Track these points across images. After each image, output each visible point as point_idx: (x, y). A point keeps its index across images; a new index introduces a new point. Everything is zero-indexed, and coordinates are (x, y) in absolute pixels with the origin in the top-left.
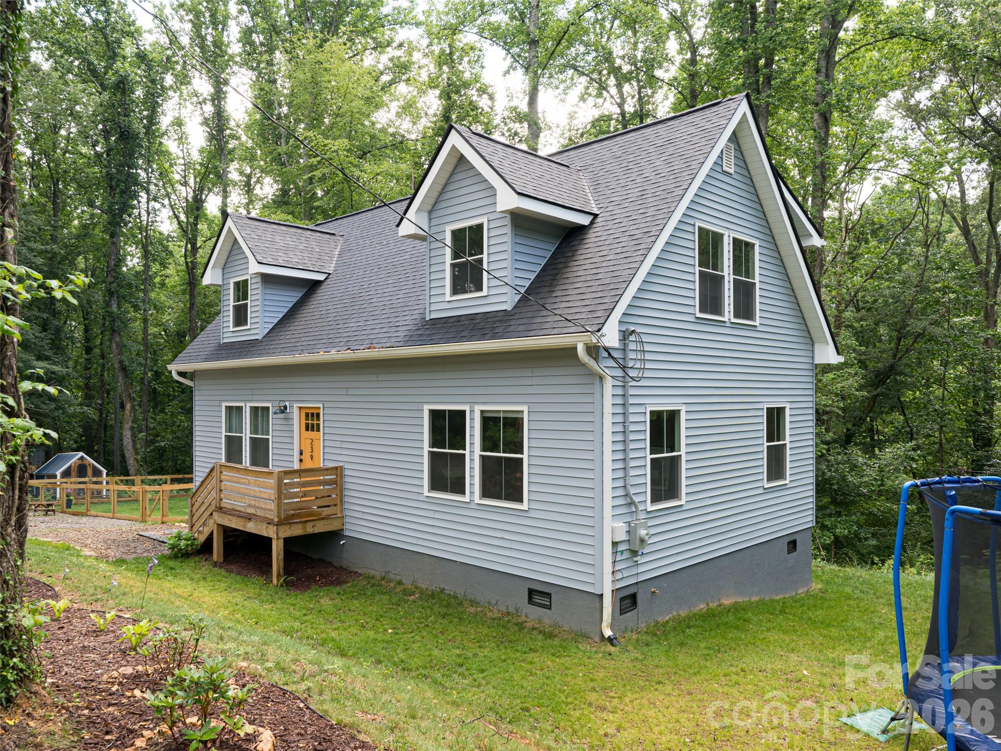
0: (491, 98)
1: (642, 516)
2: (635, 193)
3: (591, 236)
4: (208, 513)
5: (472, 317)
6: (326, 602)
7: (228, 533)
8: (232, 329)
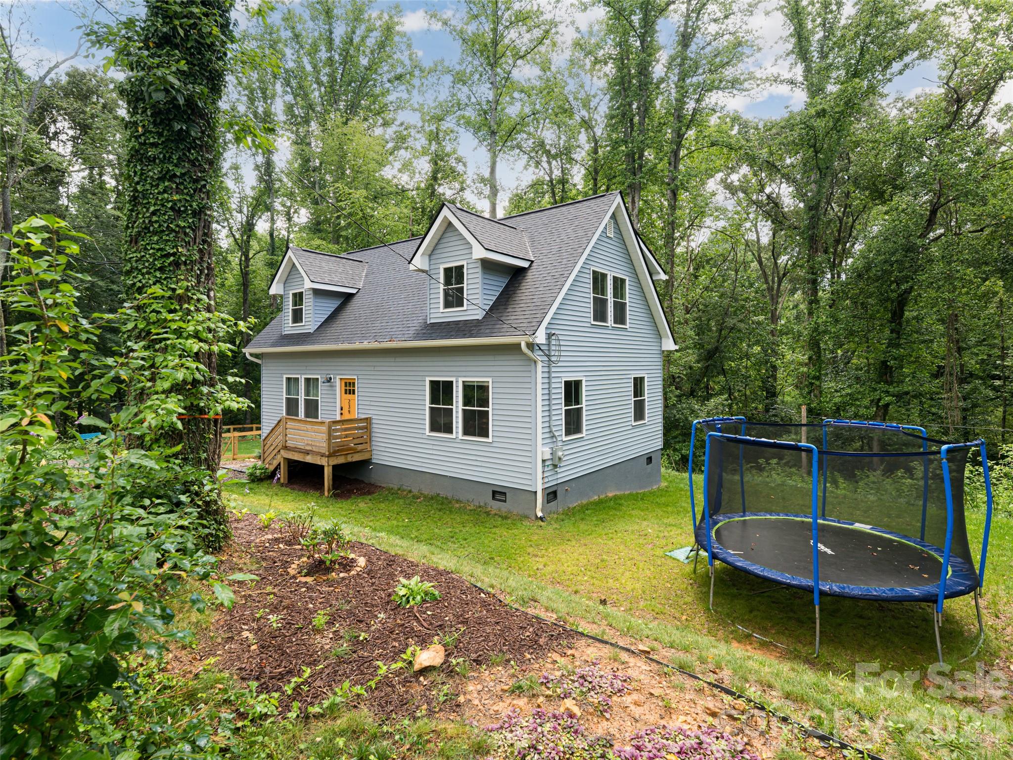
0: (465, 165)
1: (560, 444)
2: (555, 249)
3: (530, 275)
4: (276, 451)
5: (457, 323)
6: (362, 505)
7: (291, 464)
8: (291, 325)
